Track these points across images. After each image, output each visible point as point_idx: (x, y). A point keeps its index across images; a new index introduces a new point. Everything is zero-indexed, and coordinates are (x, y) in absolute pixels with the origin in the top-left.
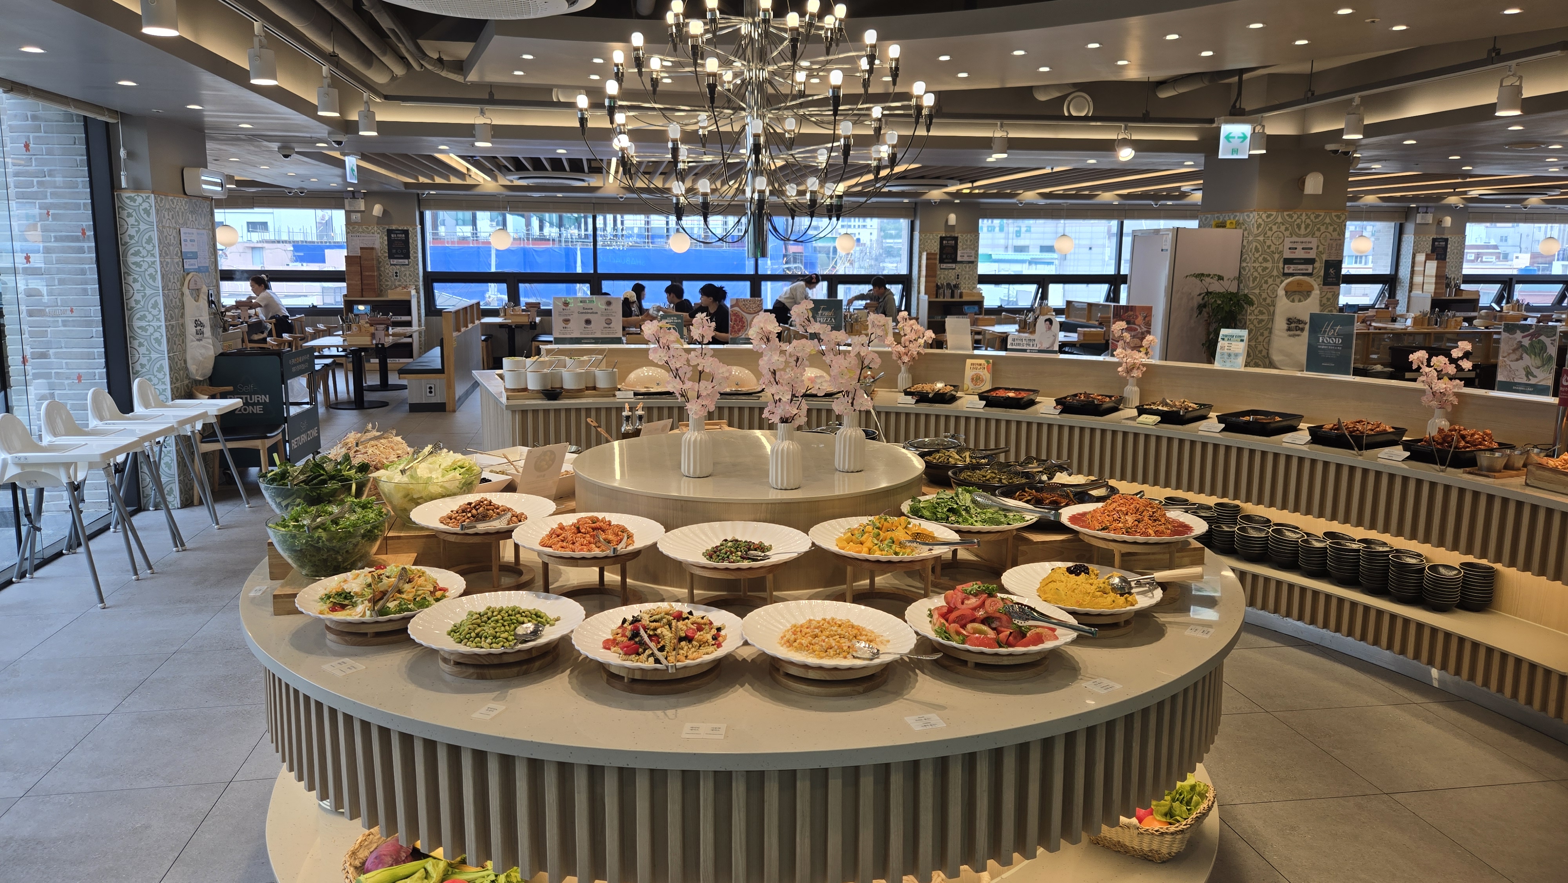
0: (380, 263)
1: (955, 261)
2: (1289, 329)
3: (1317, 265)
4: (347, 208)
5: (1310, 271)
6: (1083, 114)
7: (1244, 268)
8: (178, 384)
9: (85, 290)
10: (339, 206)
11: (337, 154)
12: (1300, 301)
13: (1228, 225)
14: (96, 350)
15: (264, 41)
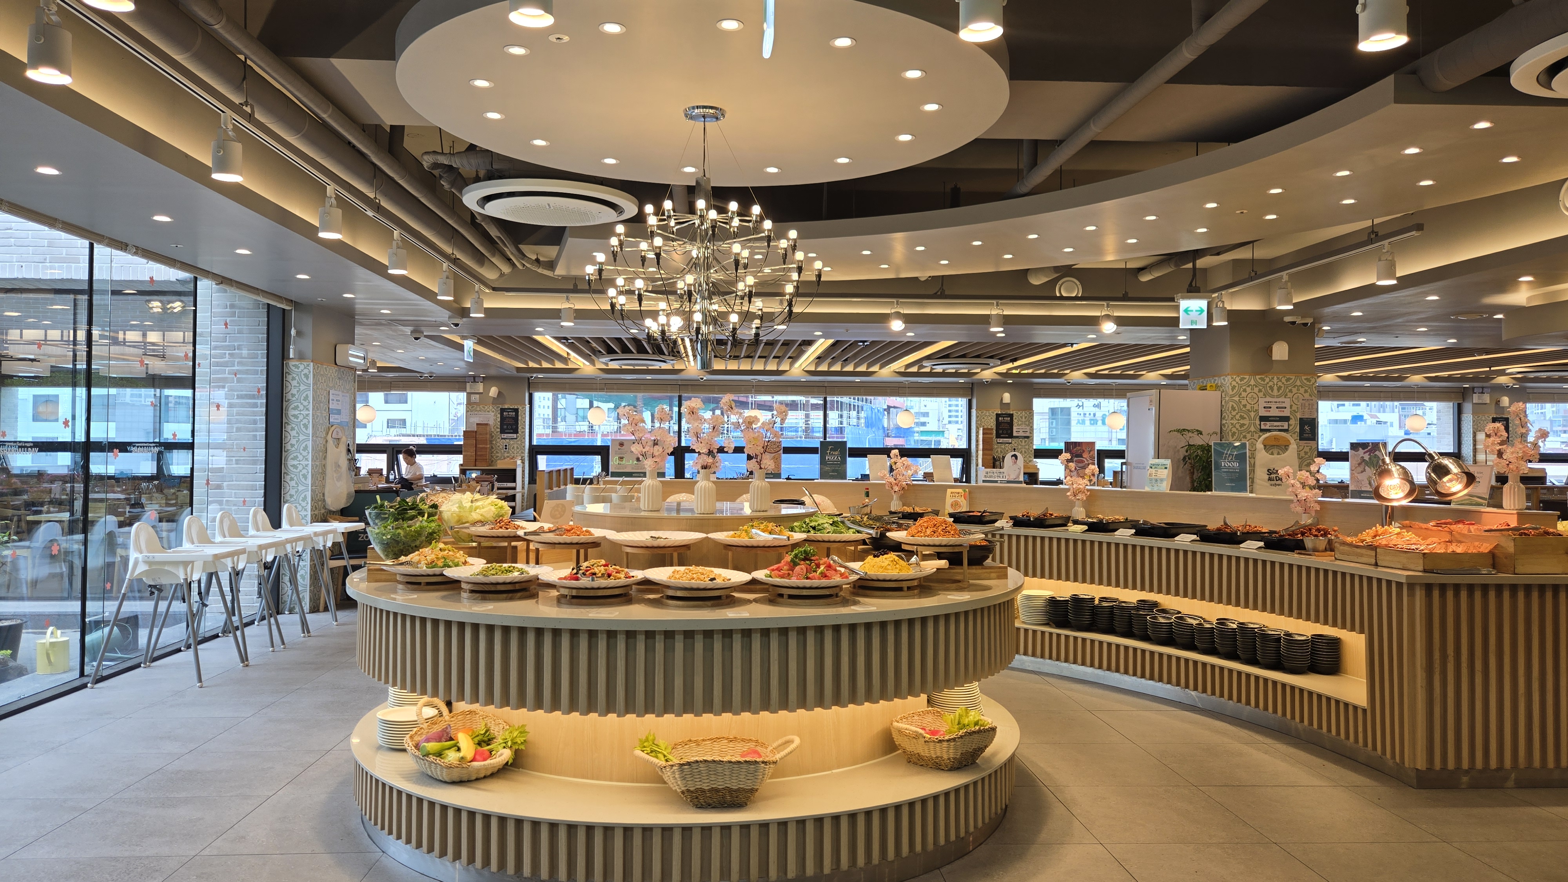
0: (493, 437)
1: (1011, 436)
2: (1270, 479)
3: (1292, 422)
4: (468, 391)
5: (1286, 427)
6: (1074, 295)
7: (1224, 425)
8: (316, 512)
9: (255, 436)
10: (462, 389)
11: (458, 340)
12: (1278, 454)
13: (1208, 388)
14: (258, 483)
15: (400, 243)
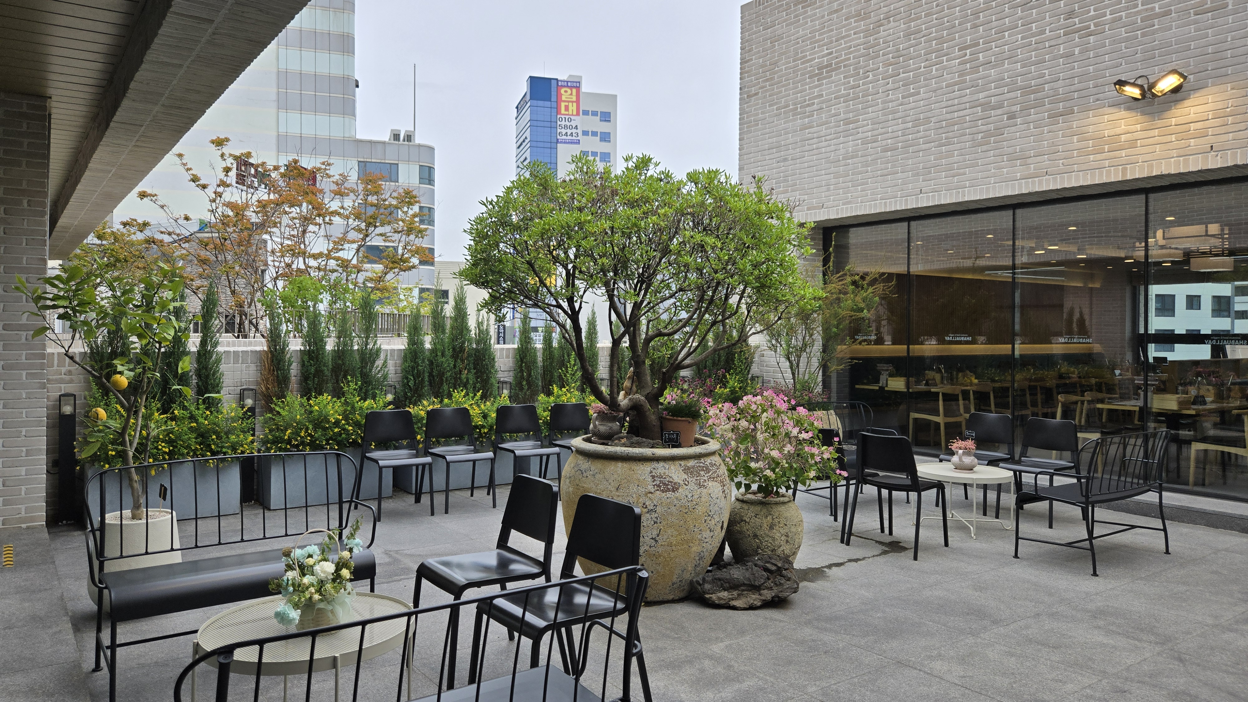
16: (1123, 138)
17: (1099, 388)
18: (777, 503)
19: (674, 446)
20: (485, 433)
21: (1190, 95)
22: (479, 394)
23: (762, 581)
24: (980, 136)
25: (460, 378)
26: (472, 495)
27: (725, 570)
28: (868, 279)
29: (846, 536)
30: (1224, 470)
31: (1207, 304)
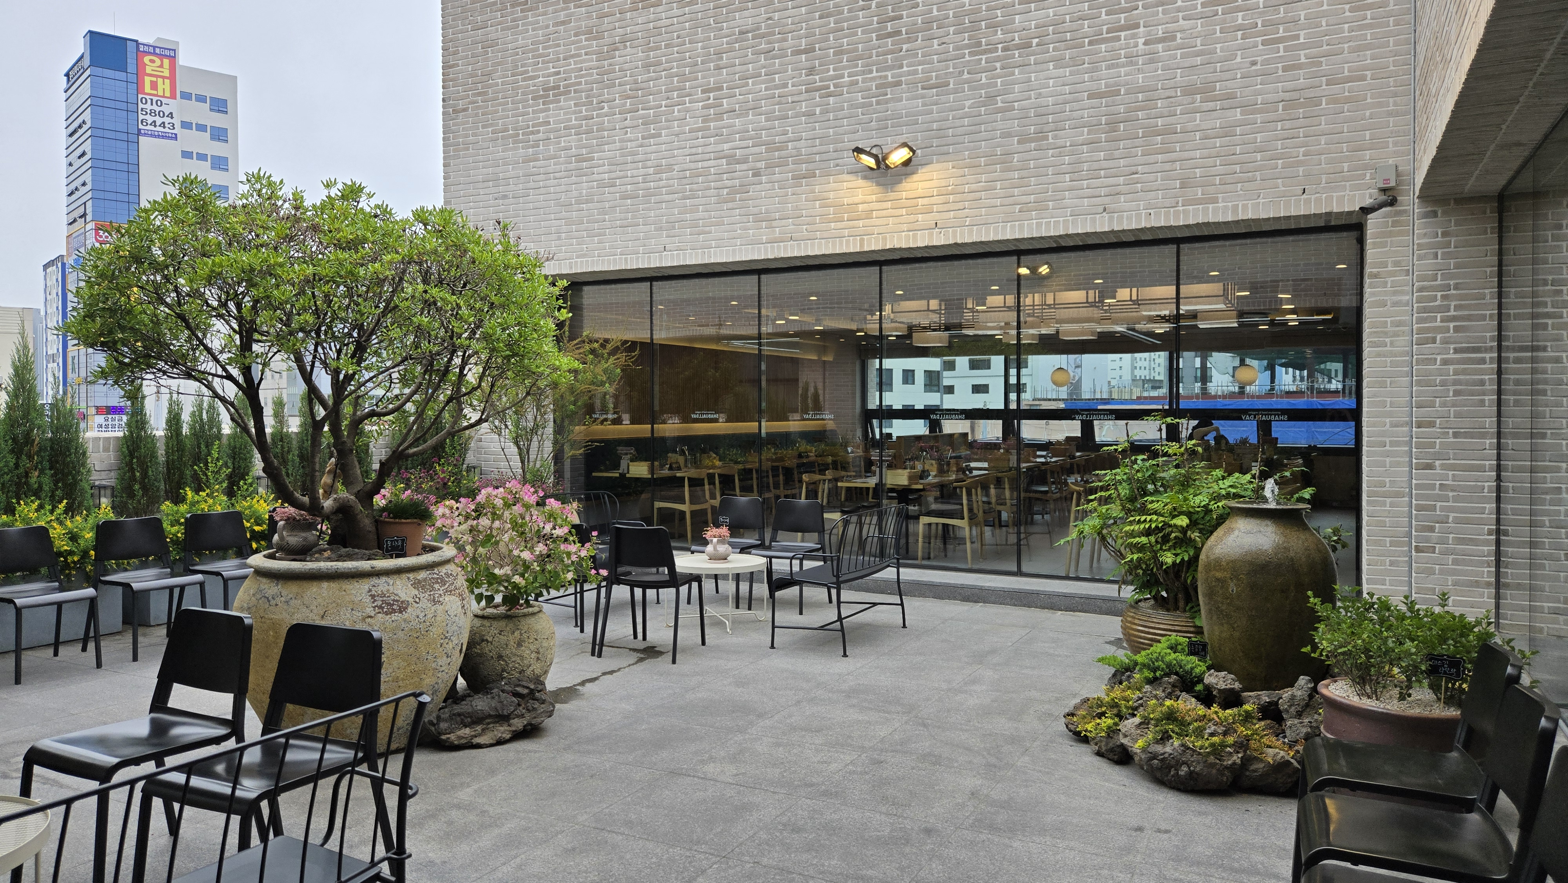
16: (861, 207)
17: (835, 465)
18: (525, 615)
19: (398, 556)
20: (74, 562)
21: (917, 169)
22: (62, 506)
23: (512, 708)
24: (725, 191)
25: (27, 483)
26: (56, 654)
27: (464, 702)
28: (609, 346)
29: (598, 647)
30: (945, 544)
31: (920, 378)
